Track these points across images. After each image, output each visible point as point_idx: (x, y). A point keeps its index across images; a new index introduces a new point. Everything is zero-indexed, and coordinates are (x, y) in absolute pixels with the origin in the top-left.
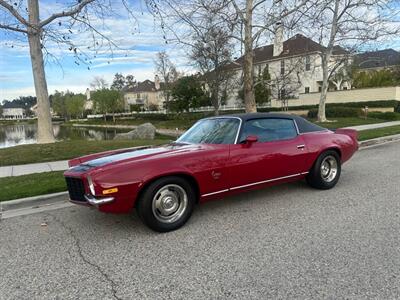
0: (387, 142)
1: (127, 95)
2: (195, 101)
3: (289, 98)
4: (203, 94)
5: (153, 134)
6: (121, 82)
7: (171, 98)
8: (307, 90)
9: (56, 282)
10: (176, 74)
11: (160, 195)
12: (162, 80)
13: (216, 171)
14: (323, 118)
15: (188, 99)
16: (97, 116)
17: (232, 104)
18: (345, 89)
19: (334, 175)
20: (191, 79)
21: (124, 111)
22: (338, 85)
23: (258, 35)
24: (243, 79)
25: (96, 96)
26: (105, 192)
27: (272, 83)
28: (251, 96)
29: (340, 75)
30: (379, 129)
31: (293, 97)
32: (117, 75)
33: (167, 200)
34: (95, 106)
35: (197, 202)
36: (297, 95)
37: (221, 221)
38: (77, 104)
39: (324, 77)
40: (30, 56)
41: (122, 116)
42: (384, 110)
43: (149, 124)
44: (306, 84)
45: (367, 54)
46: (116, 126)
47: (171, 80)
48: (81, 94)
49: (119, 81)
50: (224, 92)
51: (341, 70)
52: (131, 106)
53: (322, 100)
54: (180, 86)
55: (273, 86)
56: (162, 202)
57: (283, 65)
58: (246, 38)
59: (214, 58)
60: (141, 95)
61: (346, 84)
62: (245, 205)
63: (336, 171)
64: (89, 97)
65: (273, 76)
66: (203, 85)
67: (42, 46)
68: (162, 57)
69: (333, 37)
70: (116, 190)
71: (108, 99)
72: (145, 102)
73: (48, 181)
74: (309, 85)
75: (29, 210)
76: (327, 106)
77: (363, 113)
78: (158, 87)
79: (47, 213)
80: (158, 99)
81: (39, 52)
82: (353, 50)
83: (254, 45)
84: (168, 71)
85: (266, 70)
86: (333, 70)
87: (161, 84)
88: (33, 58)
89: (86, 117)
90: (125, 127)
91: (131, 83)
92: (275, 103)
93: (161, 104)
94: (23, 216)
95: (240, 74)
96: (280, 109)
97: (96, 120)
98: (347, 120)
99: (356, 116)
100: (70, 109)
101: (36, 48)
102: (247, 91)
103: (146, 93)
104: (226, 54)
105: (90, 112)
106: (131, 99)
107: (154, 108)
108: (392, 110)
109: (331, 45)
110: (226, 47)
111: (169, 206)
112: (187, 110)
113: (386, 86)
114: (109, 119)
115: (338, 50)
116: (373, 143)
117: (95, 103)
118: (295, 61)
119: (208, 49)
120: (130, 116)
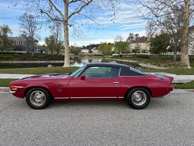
1: (132, 45)
6: (132, 37)
13: (60, 88)
16: (117, 55)
26: (13, 89)
32: (130, 34)
34: (115, 49)
38: (109, 49)
41: (127, 55)
52: (133, 50)
70: (16, 89)
78: (148, 40)
89: (111, 55)
93: (148, 49)
100: (105, 51)
105: (114, 52)
107: (144, 51)
114: (121, 56)
120: (131, 55)
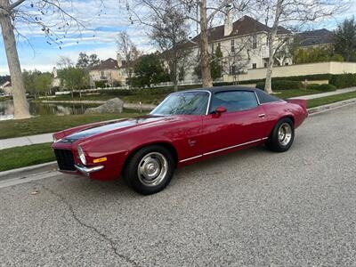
0: (325, 110)
1: (92, 73)
2: (155, 77)
3: (239, 73)
4: (162, 71)
5: (121, 109)
6: (86, 61)
7: (133, 75)
8: (254, 66)
9: (58, 244)
10: (137, 53)
11: (144, 162)
12: (124, 58)
13: (192, 139)
14: (269, 90)
15: (149, 75)
16: (65, 93)
17: (189, 79)
18: (287, 64)
19: (289, 139)
20: (151, 57)
21: (89, 87)
22: (281, 61)
23: (212, 16)
24: (200, 57)
25: (63, 74)
26: (95, 161)
27: (224, 60)
28: (207, 72)
29: (283, 52)
30: (318, 99)
31: (243, 73)
32: (81, 55)
33: (150, 166)
34: (62, 83)
35: (176, 167)
36: (245, 71)
37: (197, 183)
38: (45, 82)
39: (270, 55)
40: (2, 37)
41: (88, 92)
42: (320, 83)
43: (117, 99)
44: (254, 60)
45: (307, 34)
46: (83, 102)
47: (132, 58)
48: (48, 73)
49: (83, 60)
50: (182, 69)
51: (284, 48)
52: (96, 82)
53: (269, 75)
54: (141, 63)
55: (225, 63)
56: (145, 169)
57: (233, 44)
58: (202, 19)
59: (173, 37)
60: (105, 72)
61: (288, 61)
62: (216, 168)
63: (290, 135)
64: (56, 75)
65: (225, 54)
66: (163, 62)
67: (13, 27)
68: (124, 37)
69: (277, 19)
70: (105, 159)
71: (74, 77)
72: (108, 79)
73: (31, 154)
74: (257, 61)
75: (17, 181)
76: (273, 79)
77: (302, 86)
78: (120, 65)
79: (36, 183)
80: (121, 76)
81: (11, 32)
82: (295, 30)
83: (209, 26)
84: (129, 49)
85: (219, 49)
86: (278, 48)
87: (123, 62)
88: (5, 38)
89: (54, 94)
90: (91, 102)
91: (95, 62)
92: (227, 78)
93: (123, 81)
94: (13, 187)
95: (196, 52)
96: (231, 84)
97: (64, 97)
98: (290, 91)
99: (298, 88)
100: (39, 87)
101: (7, 29)
102: (204, 68)
103: (109, 71)
104: (183, 33)
105: (57, 89)
106: (96, 76)
107: (118, 84)
108: (327, 82)
109: (275, 25)
110: (182, 28)
111: (152, 172)
112: (149, 86)
113: (322, 61)
114: (76, 95)
115: (281, 30)
116: (314, 111)
117: (62, 81)
118: (245, 40)
119: (166, 30)
120: (96, 92)
